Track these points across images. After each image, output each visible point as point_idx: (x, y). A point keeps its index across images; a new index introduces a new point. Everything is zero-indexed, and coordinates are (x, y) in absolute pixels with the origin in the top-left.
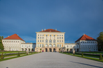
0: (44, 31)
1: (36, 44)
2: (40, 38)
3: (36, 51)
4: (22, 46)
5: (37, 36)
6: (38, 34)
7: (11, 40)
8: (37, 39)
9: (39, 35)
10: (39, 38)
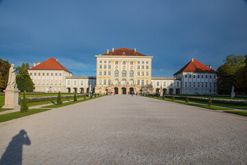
0: (111, 54)
1: (95, 78)
2: (103, 67)
3: (97, 91)
4: (67, 83)
5: (98, 64)
6: (99, 58)
7: (46, 72)
8: (98, 70)
9: (101, 62)
10: (101, 67)
